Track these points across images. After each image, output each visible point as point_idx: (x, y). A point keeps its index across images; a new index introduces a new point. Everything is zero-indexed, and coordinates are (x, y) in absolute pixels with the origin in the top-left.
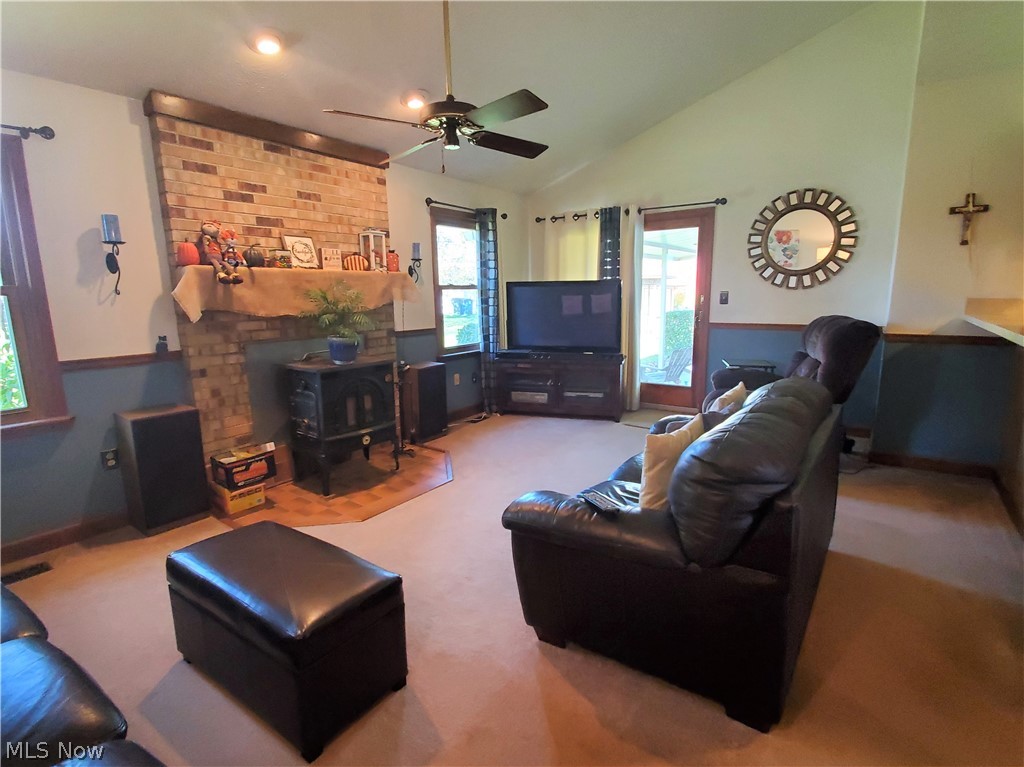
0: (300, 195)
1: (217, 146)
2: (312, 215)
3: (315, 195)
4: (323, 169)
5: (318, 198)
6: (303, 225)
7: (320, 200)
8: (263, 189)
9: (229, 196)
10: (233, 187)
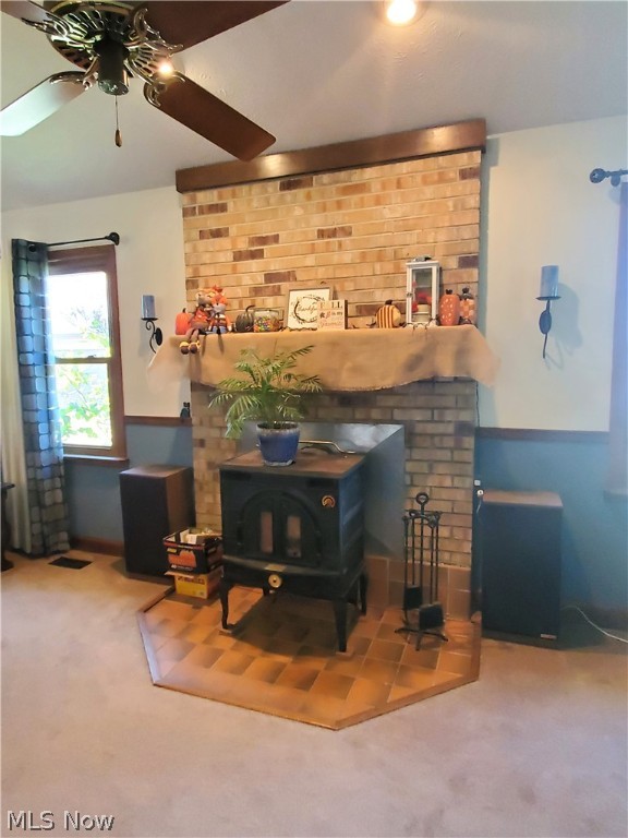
0: (321, 234)
1: (231, 206)
2: (335, 258)
3: (343, 229)
4: (360, 188)
5: (347, 232)
6: (321, 273)
7: (350, 234)
8: (276, 239)
9: (239, 256)
10: (243, 245)
